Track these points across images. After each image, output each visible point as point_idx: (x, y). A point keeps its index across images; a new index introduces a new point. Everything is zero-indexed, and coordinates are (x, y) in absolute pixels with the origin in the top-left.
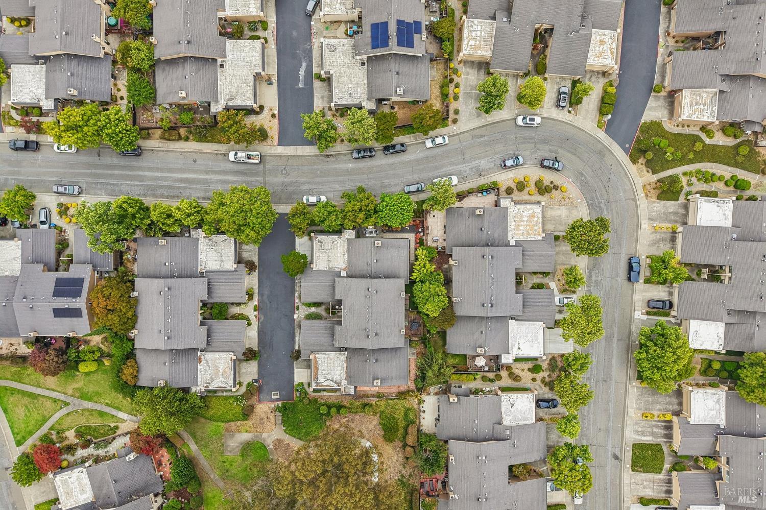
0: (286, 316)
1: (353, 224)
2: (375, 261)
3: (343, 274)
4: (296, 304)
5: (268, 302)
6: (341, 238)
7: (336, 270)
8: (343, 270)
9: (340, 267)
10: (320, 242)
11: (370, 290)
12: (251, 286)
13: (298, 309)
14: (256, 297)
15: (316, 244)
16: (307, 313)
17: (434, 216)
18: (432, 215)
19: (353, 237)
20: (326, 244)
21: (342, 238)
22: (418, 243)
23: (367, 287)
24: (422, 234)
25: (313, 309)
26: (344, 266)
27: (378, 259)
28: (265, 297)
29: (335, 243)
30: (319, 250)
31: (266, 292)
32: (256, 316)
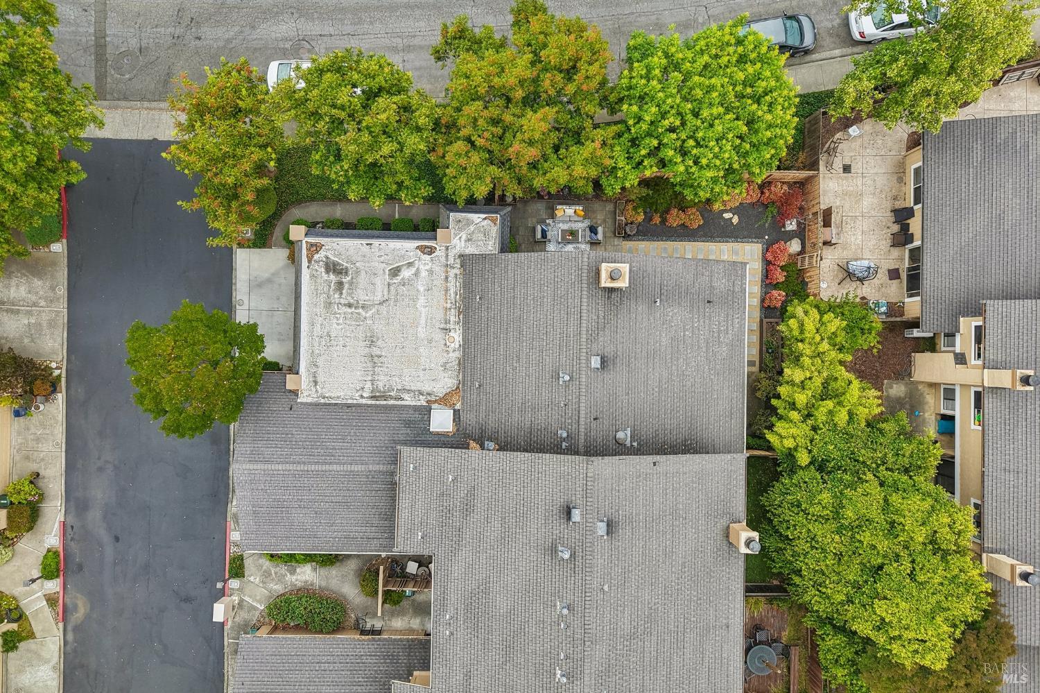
0: (187, 600)
1: (493, 170)
2: (595, 362)
3: (442, 421)
4: (232, 550)
5: (106, 538)
6: (431, 251)
7: (409, 400)
8: (444, 401)
9: (427, 388)
10: (332, 267)
11: (576, 515)
12: (34, 467)
13: (238, 570)
14: (54, 513)
15: (312, 280)
16: (278, 588)
17: (847, 169)
18: (838, 163)
19: (491, 246)
20: (362, 279)
21: (440, 252)
22: (776, 286)
23: (560, 500)
24: (795, 246)
25: (306, 575)
26: (444, 383)
27: (609, 350)
28: (95, 516)
29: (406, 273)
30: (328, 305)
31: (100, 491)
32: (51, 600)
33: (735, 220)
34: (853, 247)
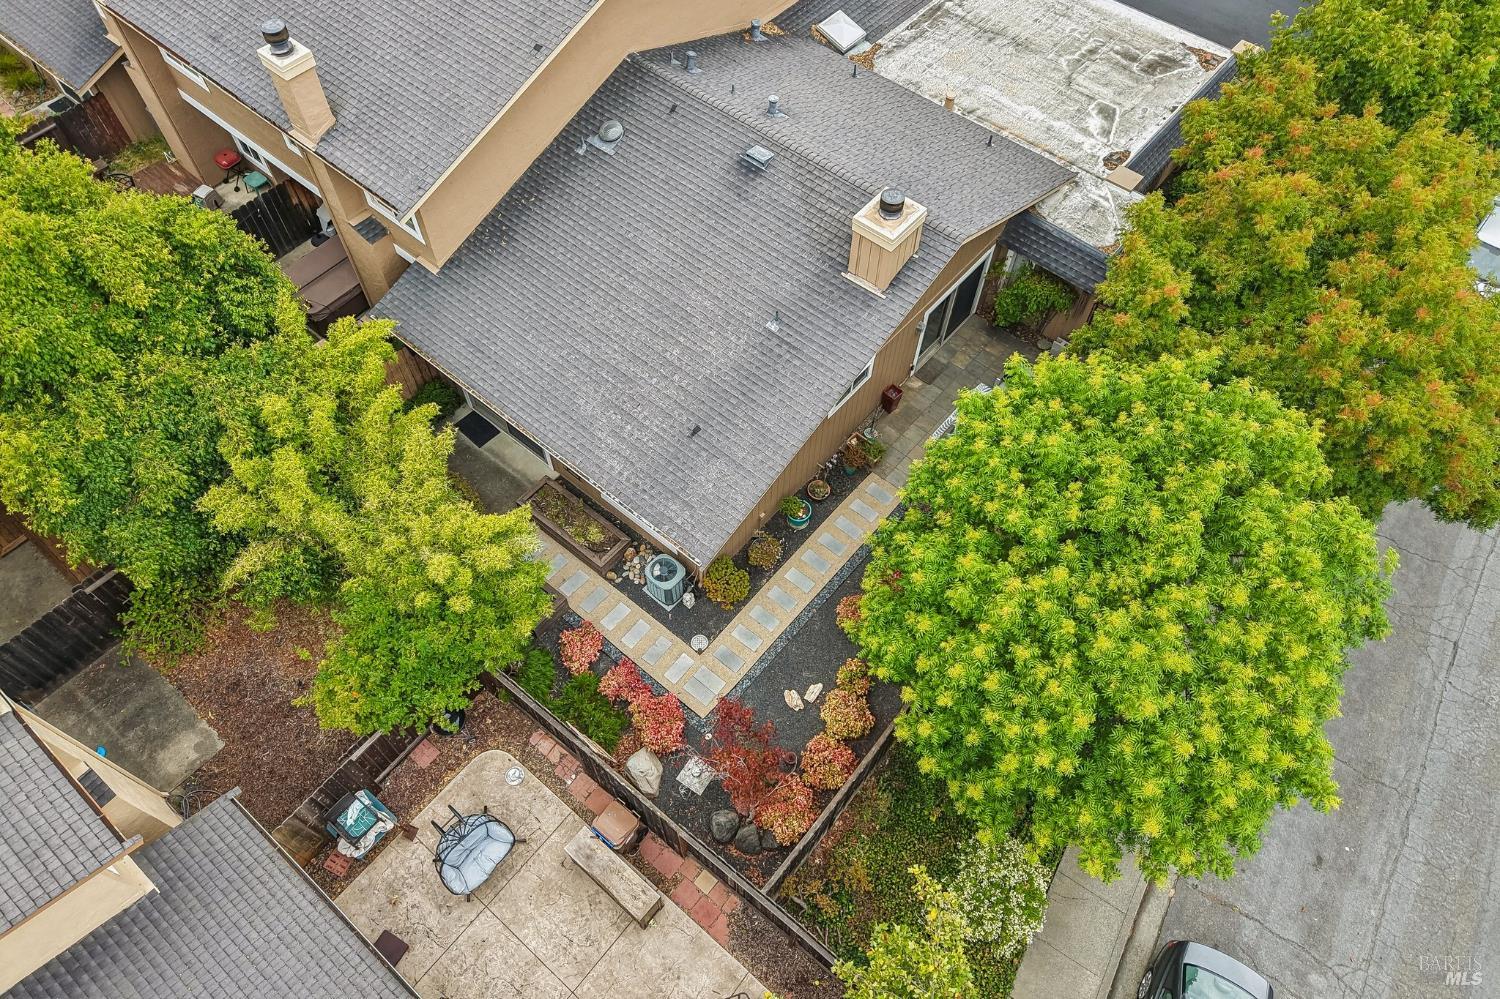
3: (842, 29)
6: (1110, 162)
10: (1165, 63)
20: (1122, 80)
21: (1100, 169)
29: (1095, 122)
33: (792, 698)
34: (529, 909)
